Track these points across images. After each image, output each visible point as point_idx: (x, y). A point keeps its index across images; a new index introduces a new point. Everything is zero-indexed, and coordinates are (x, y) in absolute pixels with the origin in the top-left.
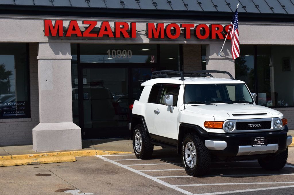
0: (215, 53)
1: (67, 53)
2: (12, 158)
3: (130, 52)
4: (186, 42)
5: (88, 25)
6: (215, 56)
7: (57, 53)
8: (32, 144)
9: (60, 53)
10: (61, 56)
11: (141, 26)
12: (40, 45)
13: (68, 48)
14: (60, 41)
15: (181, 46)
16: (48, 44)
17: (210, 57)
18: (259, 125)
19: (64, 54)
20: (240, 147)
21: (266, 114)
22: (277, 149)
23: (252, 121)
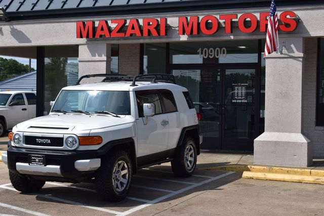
1: (103, 55)
3: (224, 50)
4: (232, 38)
5: (116, 25)
7: (94, 55)
9: (97, 54)
10: (97, 58)
12: (80, 47)
14: (96, 42)
16: (86, 46)
18: (49, 142)
19: (100, 55)
20: (17, 164)
21: (68, 129)
22: (59, 172)
23: (40, 135)
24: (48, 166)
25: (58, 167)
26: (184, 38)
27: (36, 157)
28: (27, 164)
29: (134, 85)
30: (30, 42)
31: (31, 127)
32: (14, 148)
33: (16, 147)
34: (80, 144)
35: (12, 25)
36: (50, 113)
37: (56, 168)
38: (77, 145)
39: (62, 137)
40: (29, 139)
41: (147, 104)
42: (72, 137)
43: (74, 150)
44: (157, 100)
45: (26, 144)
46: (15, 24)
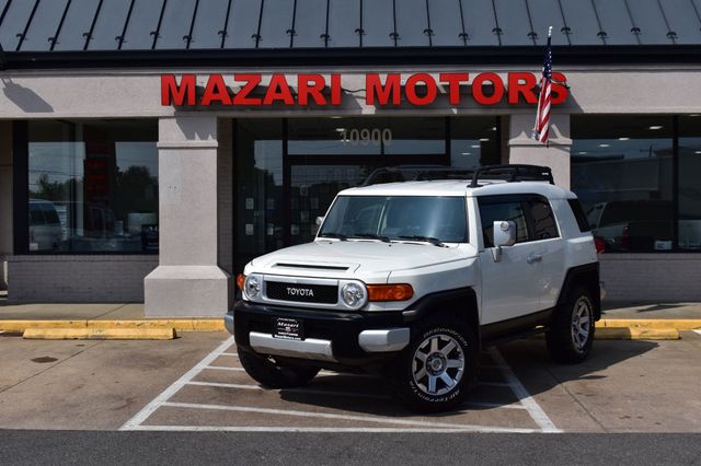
0: (523, 133)
1: (210, 137)
2: (87, 325)
3: (387, 133)
4: (455, 111)
5: (244, 83)
6: (522, 138)
7: (190, 136)
8: (143, 302)
9: (197, 136)
10: (198, 142)
11: (353, 81)
12: (160, 122)
13: (213, 126)
15: (448, 119)
16: (175, 120)
17: (511, 142)
18: (311, 293)
19: (203, 137)
20: (252, 334)
21: (346, 268)
22: (329, 352)
23: (294, 280)
24: (307, 340)
25: (328, 343)
26: (369, 110)
27: (285, 322)
28: (270, 336)
29: (474, 185)
30: (52, 111)
31: (279, 265)
32: (246, 305)
33: (249, 302)
34: (369, 300)
35: (8, 76)
36: (317, 239)
37: (324, 345)
38: (363, 301)
39: (336, 284)
40: (275, 288)
41: (500, 223)
42: (354, 285)
43: (359, 311)
44: (520, 216)
45: (269, 297)
46: (14, 76)
